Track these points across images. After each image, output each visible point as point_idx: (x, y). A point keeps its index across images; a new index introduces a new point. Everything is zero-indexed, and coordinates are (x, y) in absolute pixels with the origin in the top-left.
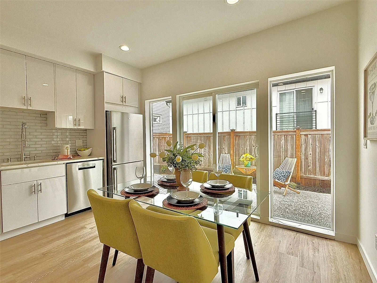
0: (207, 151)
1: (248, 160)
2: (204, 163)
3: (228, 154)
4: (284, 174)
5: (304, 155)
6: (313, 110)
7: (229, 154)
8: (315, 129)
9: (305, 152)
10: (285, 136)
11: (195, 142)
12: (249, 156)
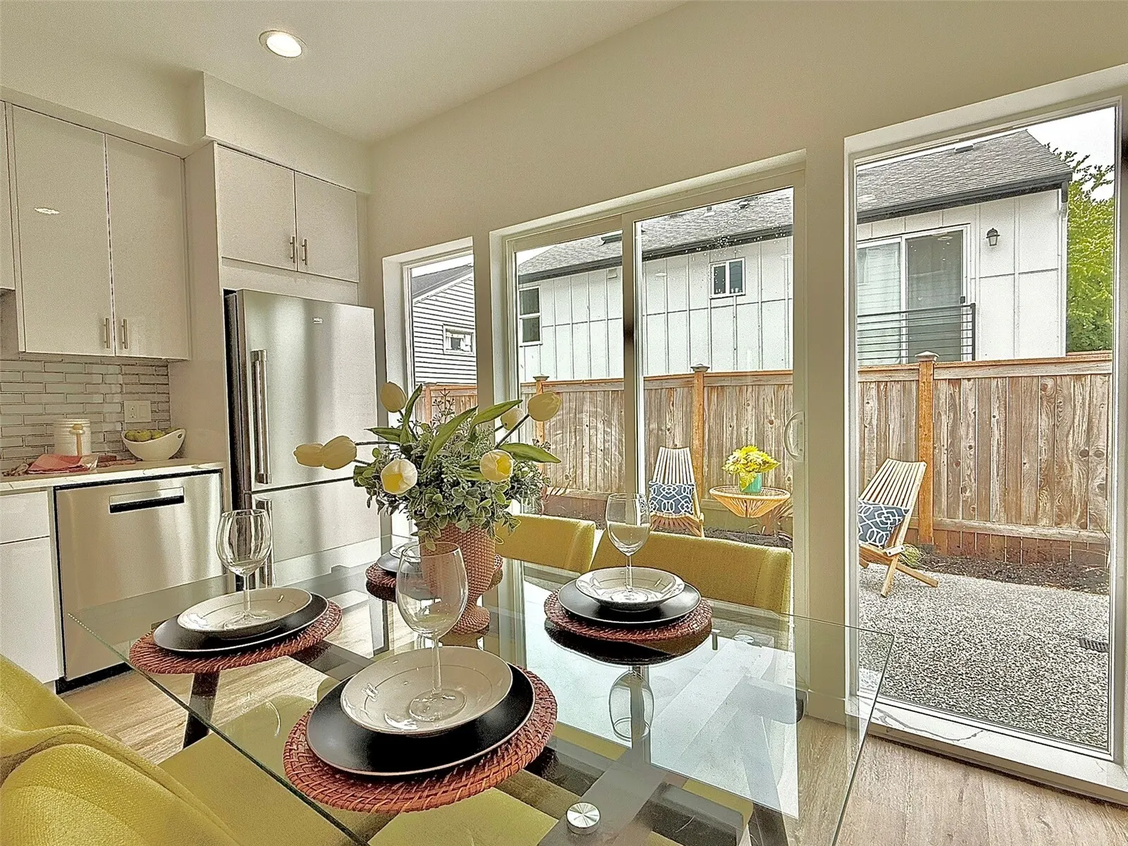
0: (613, 440)
1: (753, 468)
2: (603, 480)
3: (685, 449)
4: (883, 519)
5: (947, 450)
6: (964, 304)
7: (688, 449)
9: (949, 441)
10: (879, 387)
11: (574, 410)
12: (757, 456)
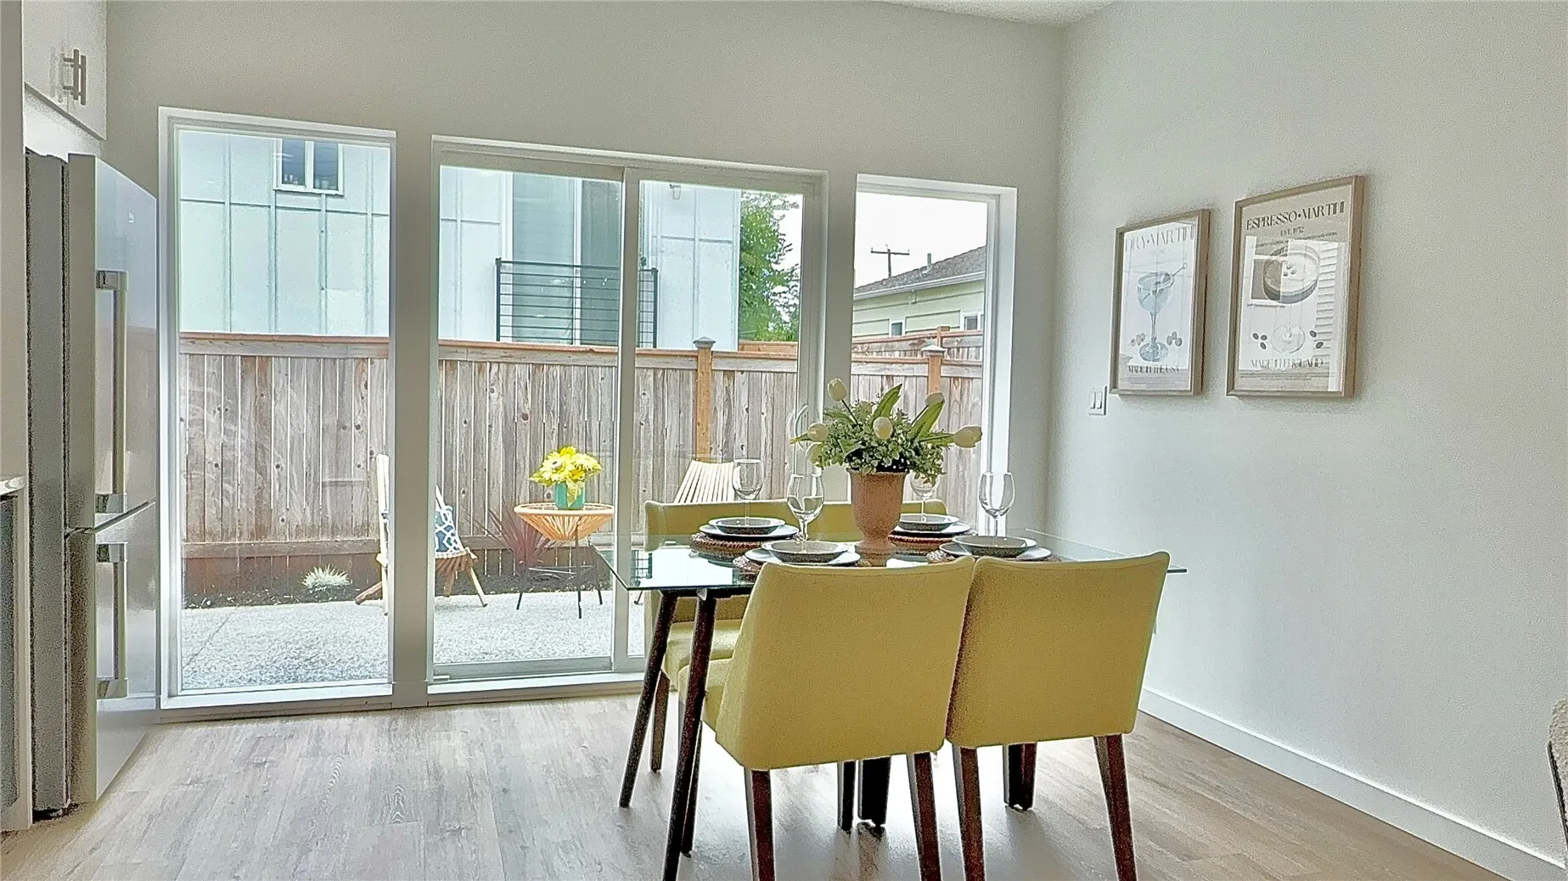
5: (722, 450)
6: (645, 267)
8: (651, 346)
9: (724, 441)
10: (655, 375)
